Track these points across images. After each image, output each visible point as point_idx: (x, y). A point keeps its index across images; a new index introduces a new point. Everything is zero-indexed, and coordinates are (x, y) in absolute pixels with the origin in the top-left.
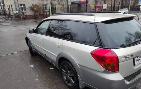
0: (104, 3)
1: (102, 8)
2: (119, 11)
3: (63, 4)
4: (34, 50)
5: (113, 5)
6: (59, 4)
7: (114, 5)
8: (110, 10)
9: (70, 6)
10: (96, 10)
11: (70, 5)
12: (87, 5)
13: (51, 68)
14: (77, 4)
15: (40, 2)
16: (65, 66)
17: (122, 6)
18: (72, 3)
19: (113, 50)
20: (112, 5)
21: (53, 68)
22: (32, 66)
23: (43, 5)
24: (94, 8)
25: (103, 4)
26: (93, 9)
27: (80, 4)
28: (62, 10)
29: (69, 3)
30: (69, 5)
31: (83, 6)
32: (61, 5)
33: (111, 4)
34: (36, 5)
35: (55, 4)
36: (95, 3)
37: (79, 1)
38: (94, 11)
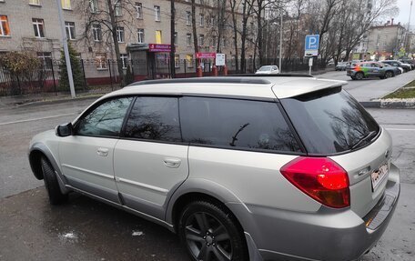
0: (218, 52)
1: (214, 64)
2: (258, 72)
3: (103, 51)
4: (64, 186)
5: (239, 58)
6: (90, 50)
7: (243, 56)
8: (235, 69)
9: (123, 57)
10: (198, 70)
11: (125, 55)
12: (172, 56)
13: (135, 234)
14: (145, 53)
15: (27, 46)
16: (198, 217)
17: (261, 59)
18: (128, 48)
19: (333, 158)
20: (236, 57)
21: (140, 233)
22: (69, 235)
23: (38, 54)
24: (192, 63)
25: (214, 55)
26: (189, 65)
27: (154, 52)
28: (101, 68)
29: (123, 50)
30: (121, 55)
31: (160, 58)
32: (98, 54)
33: (234, 53)
34: (15, 54)
35: (78, 51)
36: (193, 51)
37: (150, 45)
38: (194, 71)
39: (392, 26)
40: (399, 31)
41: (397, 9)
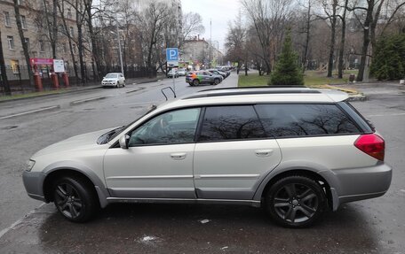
0: (55, 58)
1: (53, 71)
10: (35, 77)
16: (288, 188)
22: (148, 238)
25: (51, 61)
39: (200, 40)
40: (205, 45)
41: (202, 27)
